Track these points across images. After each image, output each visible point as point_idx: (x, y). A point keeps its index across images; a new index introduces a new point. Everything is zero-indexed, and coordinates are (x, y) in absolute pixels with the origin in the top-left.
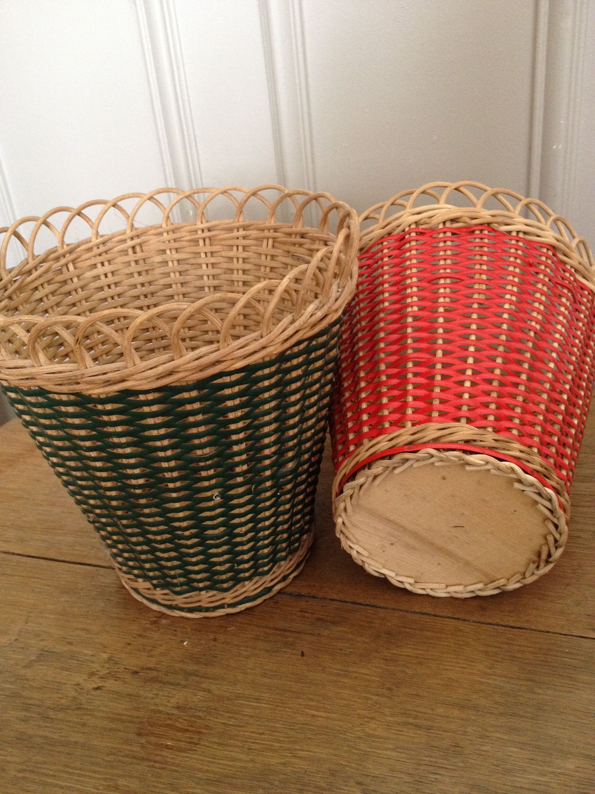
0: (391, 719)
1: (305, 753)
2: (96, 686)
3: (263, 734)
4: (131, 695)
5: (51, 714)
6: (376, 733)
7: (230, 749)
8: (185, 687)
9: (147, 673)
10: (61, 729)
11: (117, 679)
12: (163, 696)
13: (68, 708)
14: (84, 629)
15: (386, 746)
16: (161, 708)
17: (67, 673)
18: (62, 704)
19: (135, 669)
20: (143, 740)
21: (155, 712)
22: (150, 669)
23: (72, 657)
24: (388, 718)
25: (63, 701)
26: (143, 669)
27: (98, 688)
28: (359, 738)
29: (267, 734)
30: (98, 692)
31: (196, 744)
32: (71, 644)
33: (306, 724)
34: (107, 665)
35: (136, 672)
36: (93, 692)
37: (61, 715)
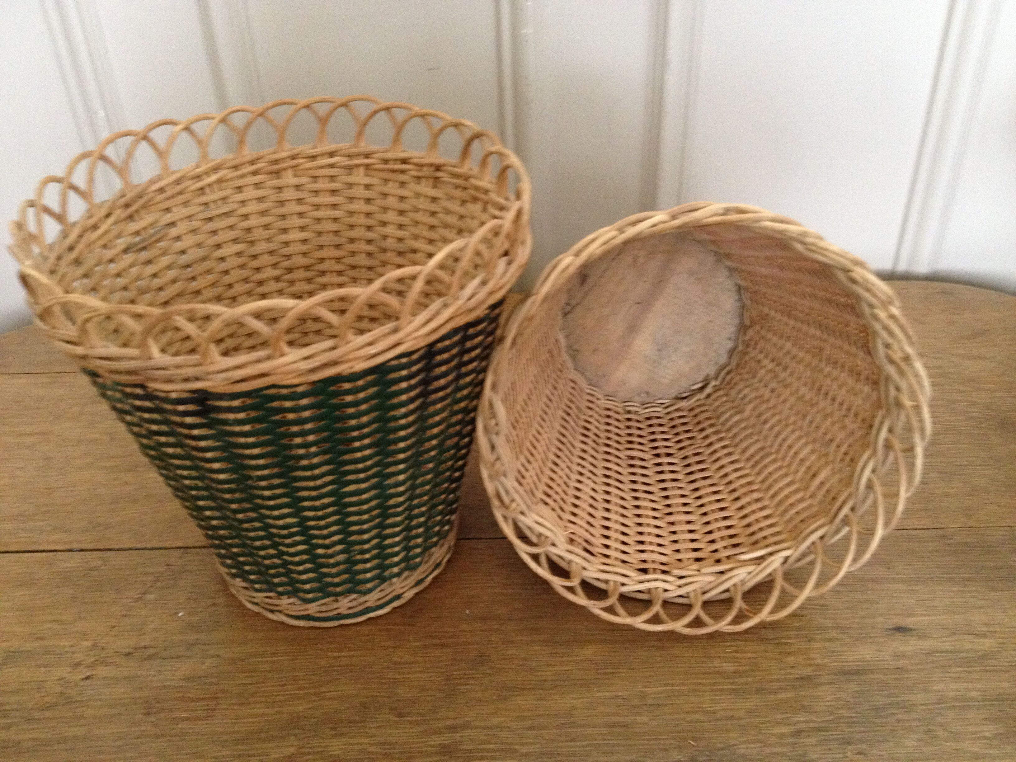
0: (416, 644)
1: (334, 693)
2: (84, 676)
3: (285, 685)
4: (128, 678)
5: (37, 714)
6: (403, 660)
7: (252, 706)
8: (189, 657)
9: (143, 652)
10: (54, 727)
11: (107, 664)
12: (166, 671)
13: (57, 704)
14: (54, 621)
15: (414, 670)
16: (168, 683)
17: (45, 669)
18: (47, 703)
19: (127, 651)
20: (153, 719)
21: (160, 688)
22: (145, 647)
23: (48, 652)
24: (413, 644)
25: (47, 699)
26: (136, 648)
27: (88, 678)
28: (388, 668)
29: (289, 685)
30: (89, 682)
31: (215, 709)
32: (41, 639)
33: (331, 666)
34: (92, 653)
35: (128, 654)
36: (82, 683)
37: (49, 714)
